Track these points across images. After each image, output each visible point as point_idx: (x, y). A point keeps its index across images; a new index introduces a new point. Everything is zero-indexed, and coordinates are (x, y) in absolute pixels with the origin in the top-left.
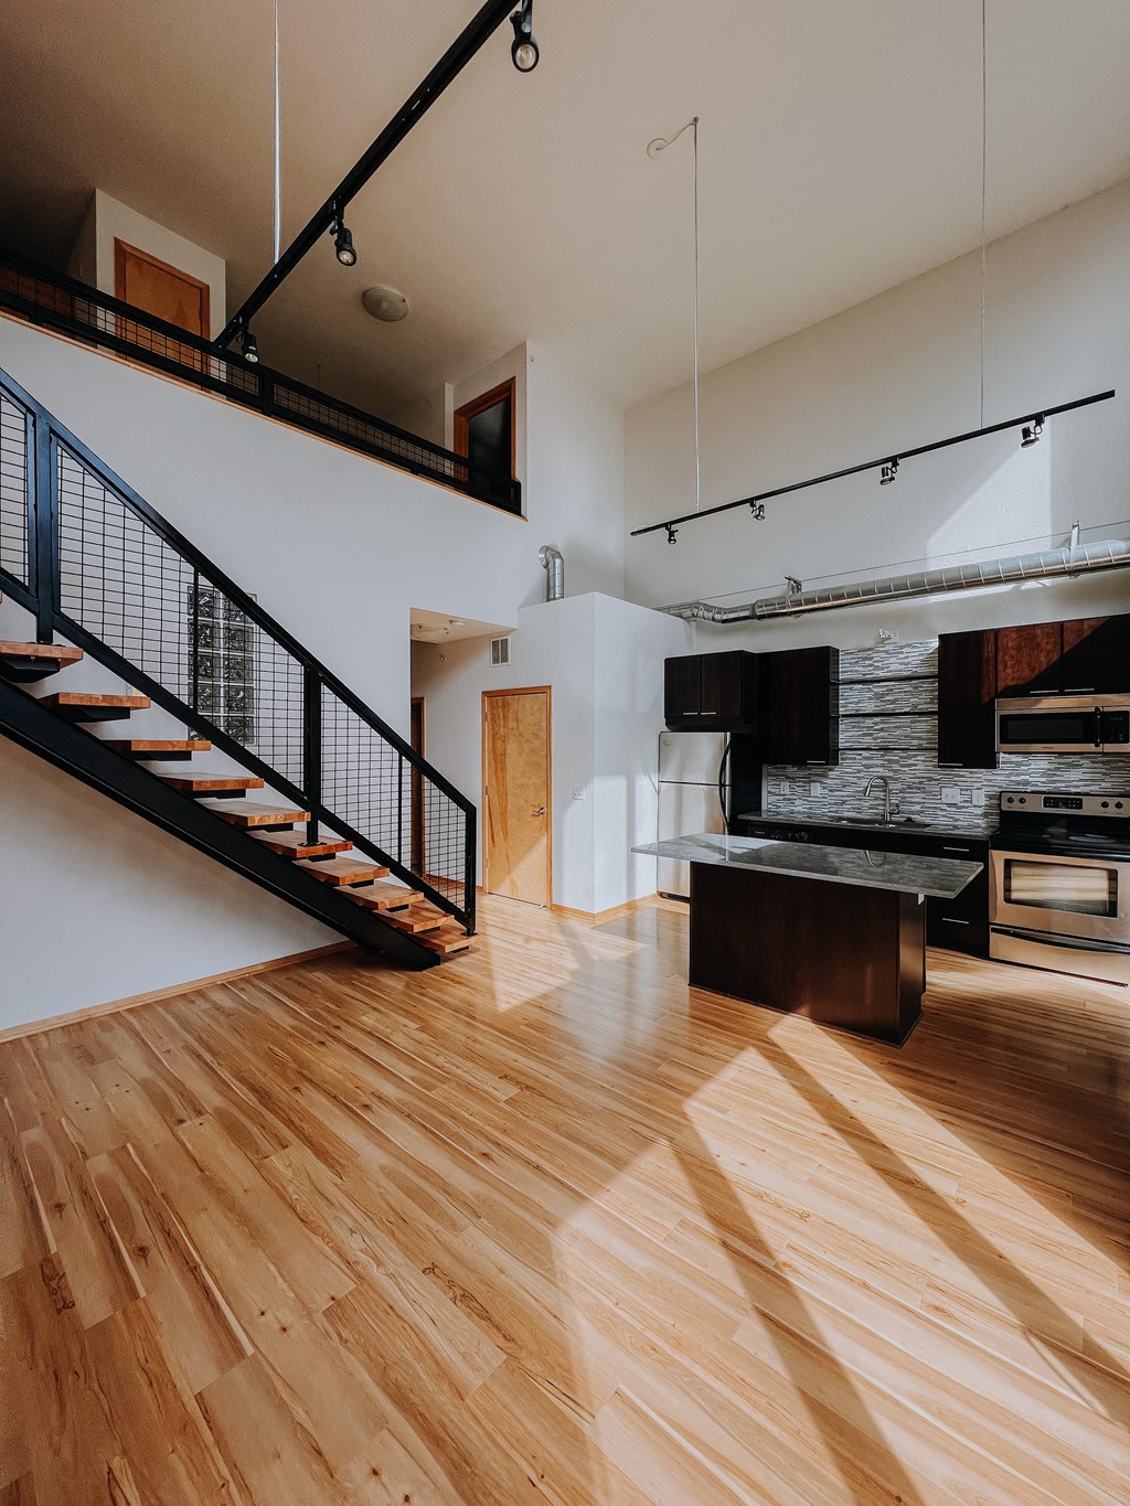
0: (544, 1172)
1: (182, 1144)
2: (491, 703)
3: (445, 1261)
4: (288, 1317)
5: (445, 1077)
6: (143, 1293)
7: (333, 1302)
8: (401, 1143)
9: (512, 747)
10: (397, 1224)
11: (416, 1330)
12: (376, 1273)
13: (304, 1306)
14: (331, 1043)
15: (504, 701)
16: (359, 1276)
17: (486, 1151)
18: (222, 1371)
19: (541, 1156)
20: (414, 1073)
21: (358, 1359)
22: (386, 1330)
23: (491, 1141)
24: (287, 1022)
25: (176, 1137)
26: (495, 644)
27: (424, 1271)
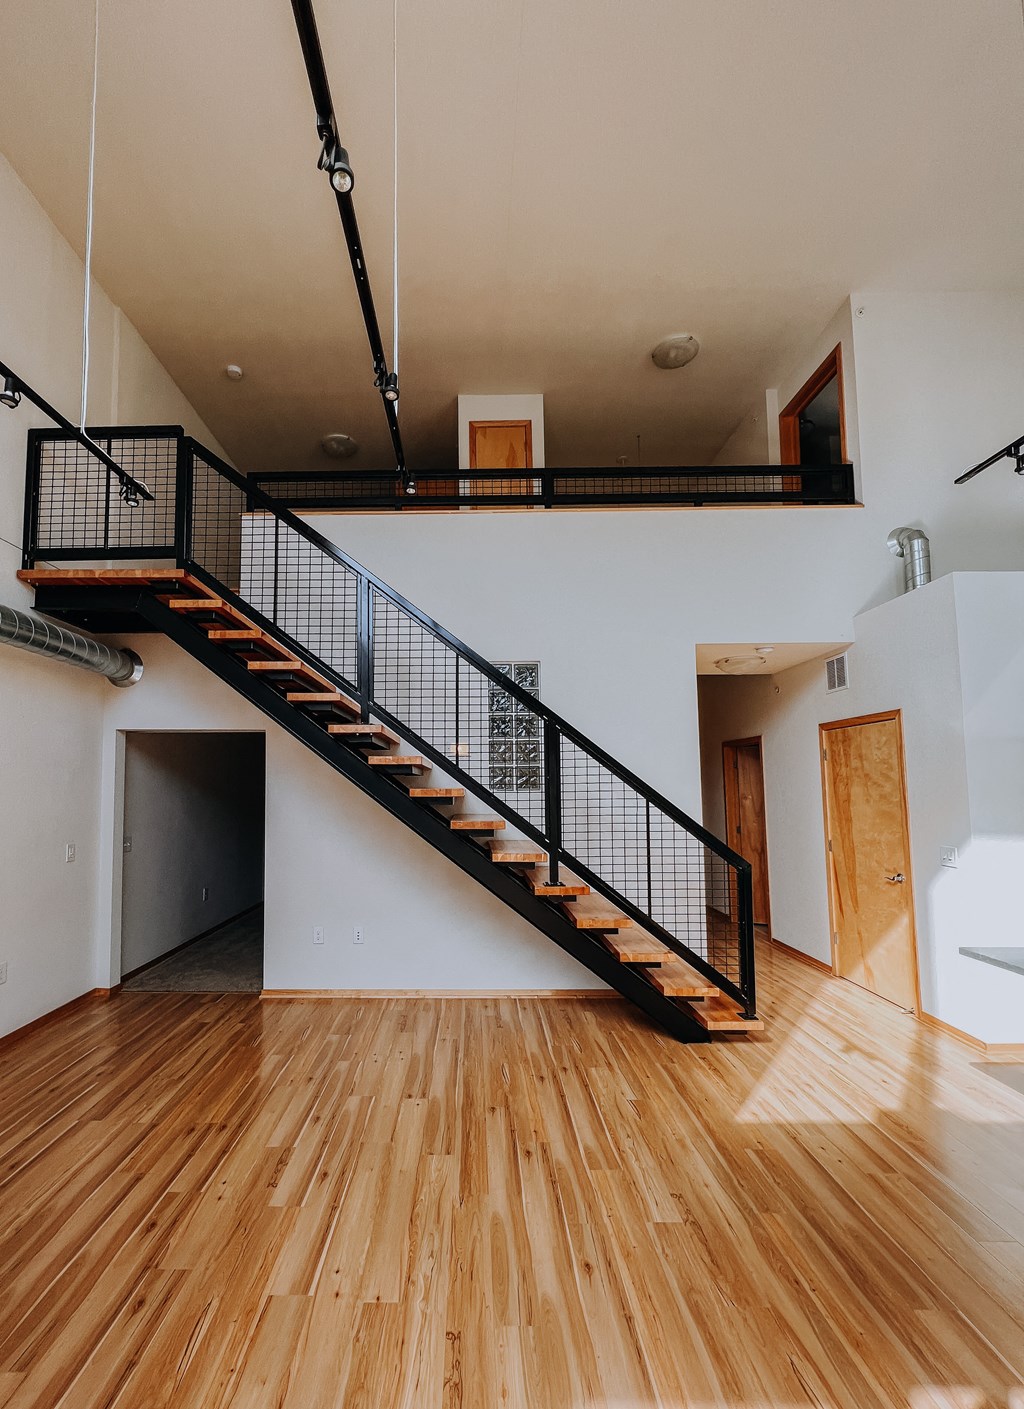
0: (631, 1329)
1: (398, 1112)
2: (829, 737)
3: (470, 1339)
4: (345, 1290)
5: (616, 1161)
6: (303, 1205)
7: (375, 1301)
8: (527, 1203)
9: (856, 790)
10: (464, 1274)
11: (402, 1379)
12: (418, 1305)
13: (361, 1286)
14: (549, 1082)
15: (844, 733)
16: (406, 1297)
17: (593, 1262)
18: (290, 1294)
19: (644, 1310)
20: (592, 1142)
21: (352, 1362)
22: (385, 1357)
23: (605, 1255)
24: (532, 1046)
25: (399, 1105)
26: (830, 664)
27: (448, 1334)
